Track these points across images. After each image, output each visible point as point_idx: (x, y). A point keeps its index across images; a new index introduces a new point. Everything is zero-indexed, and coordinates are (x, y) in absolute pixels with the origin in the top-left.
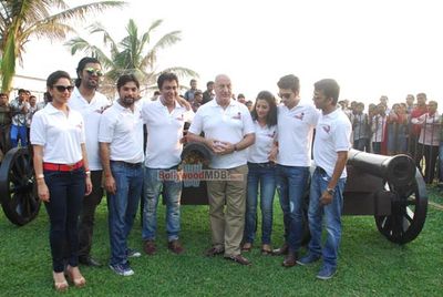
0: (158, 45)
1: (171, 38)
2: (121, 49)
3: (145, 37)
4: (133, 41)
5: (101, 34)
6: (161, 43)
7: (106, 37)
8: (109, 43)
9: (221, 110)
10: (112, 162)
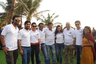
0: (54, 18)
1: (57, 16)
2: (46, 19)
3: (52, 17)
4: (49, 17)
5: (43, 17)
6: (55, 18)
7: (44, 17)
8: (44, 18)
9: (67, 31)
10: (22, 47)
